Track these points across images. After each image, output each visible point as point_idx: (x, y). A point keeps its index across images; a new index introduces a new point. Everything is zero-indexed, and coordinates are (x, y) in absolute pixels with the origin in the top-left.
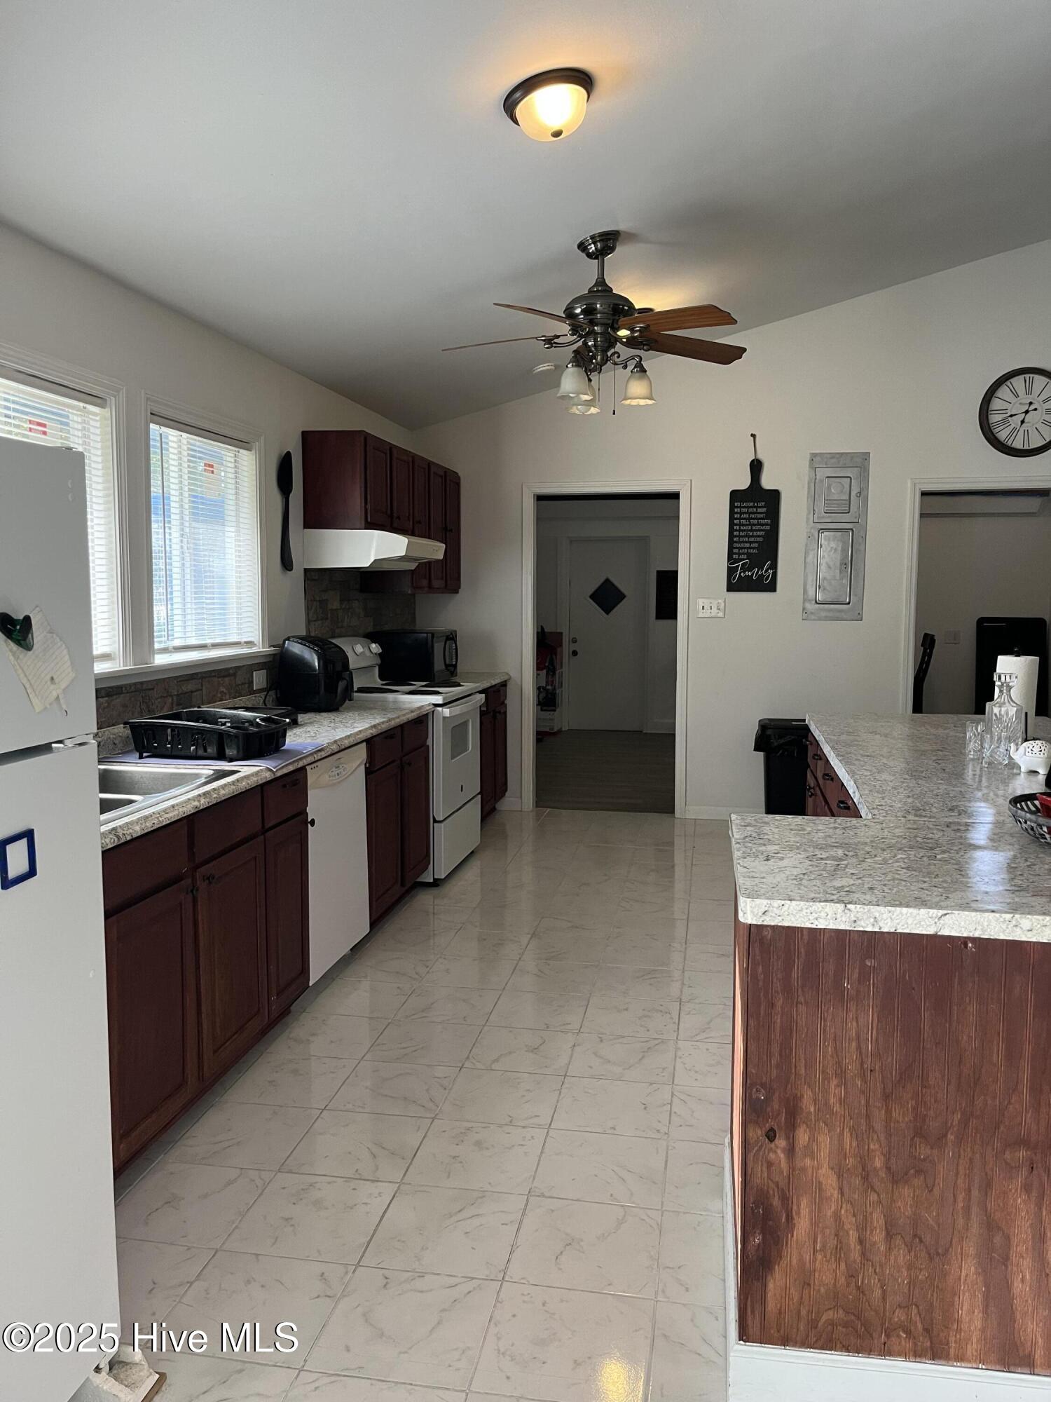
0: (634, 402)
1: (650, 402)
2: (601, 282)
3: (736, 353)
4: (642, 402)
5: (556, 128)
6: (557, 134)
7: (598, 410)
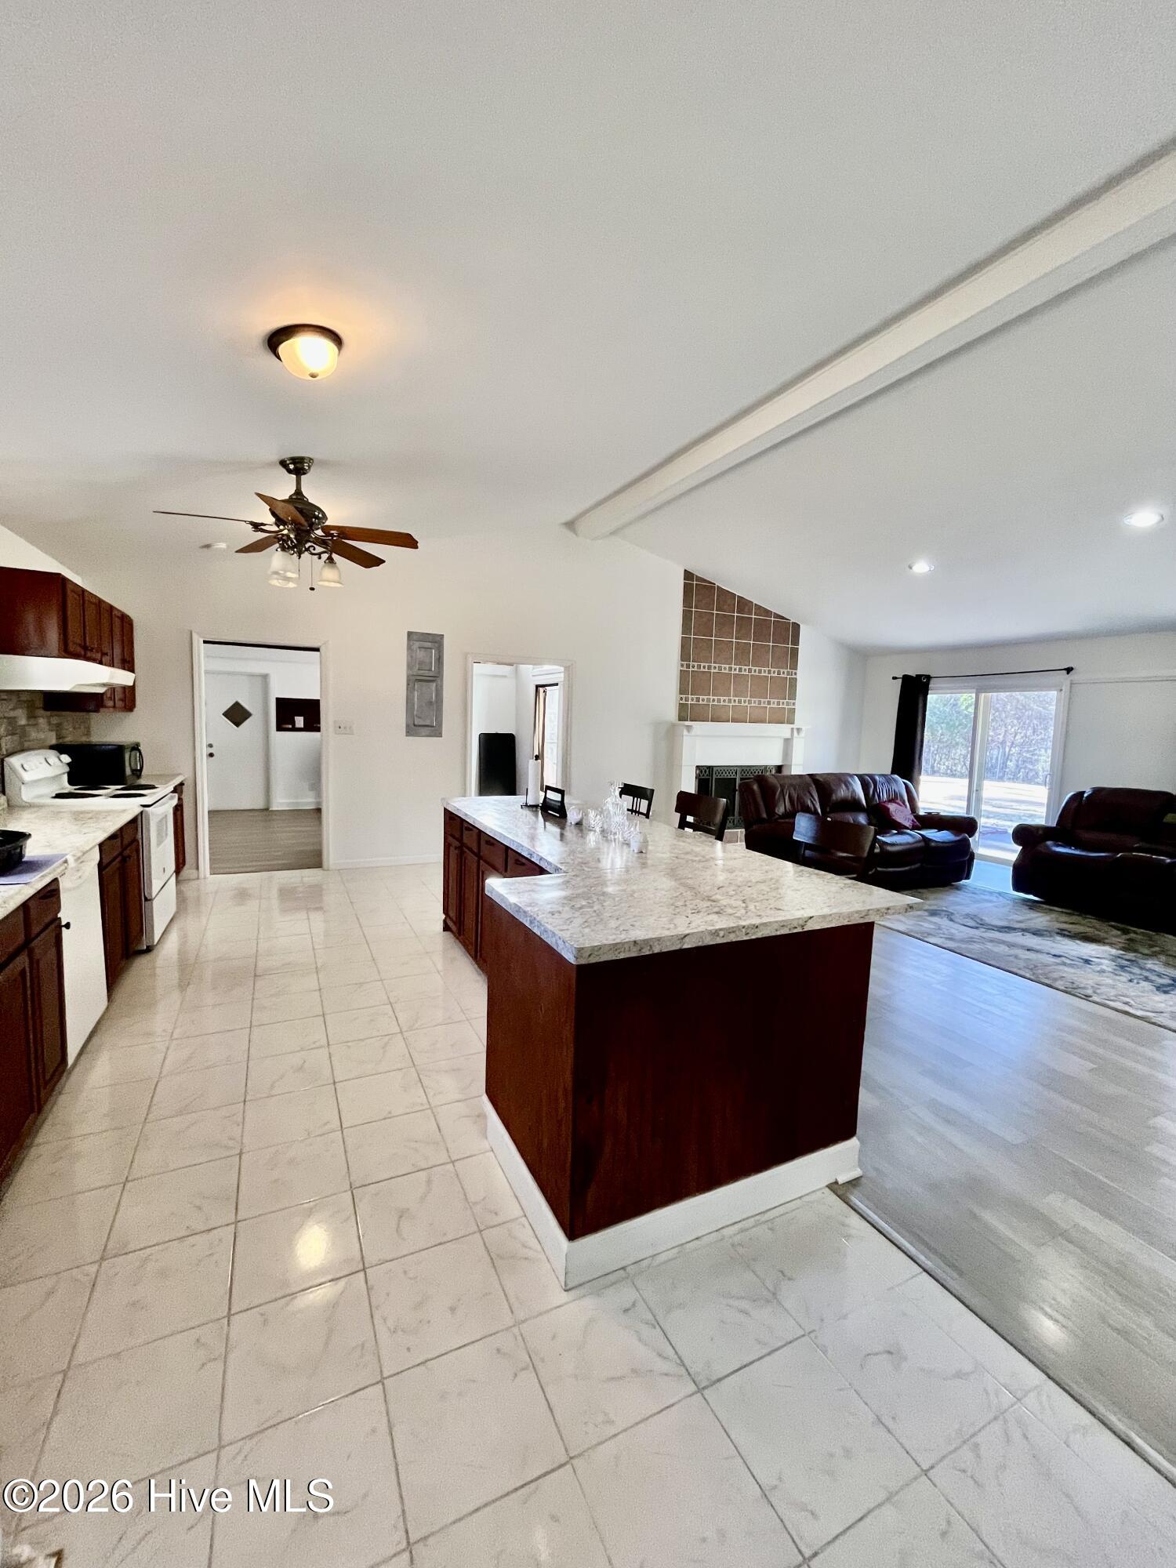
0: (326, 584)
1: (339, 585)
2: (298, 492)
3: (378, 562)
4: (333, 585)
5: (314, 371)
6: (313, 376)
7: (295, 586)
